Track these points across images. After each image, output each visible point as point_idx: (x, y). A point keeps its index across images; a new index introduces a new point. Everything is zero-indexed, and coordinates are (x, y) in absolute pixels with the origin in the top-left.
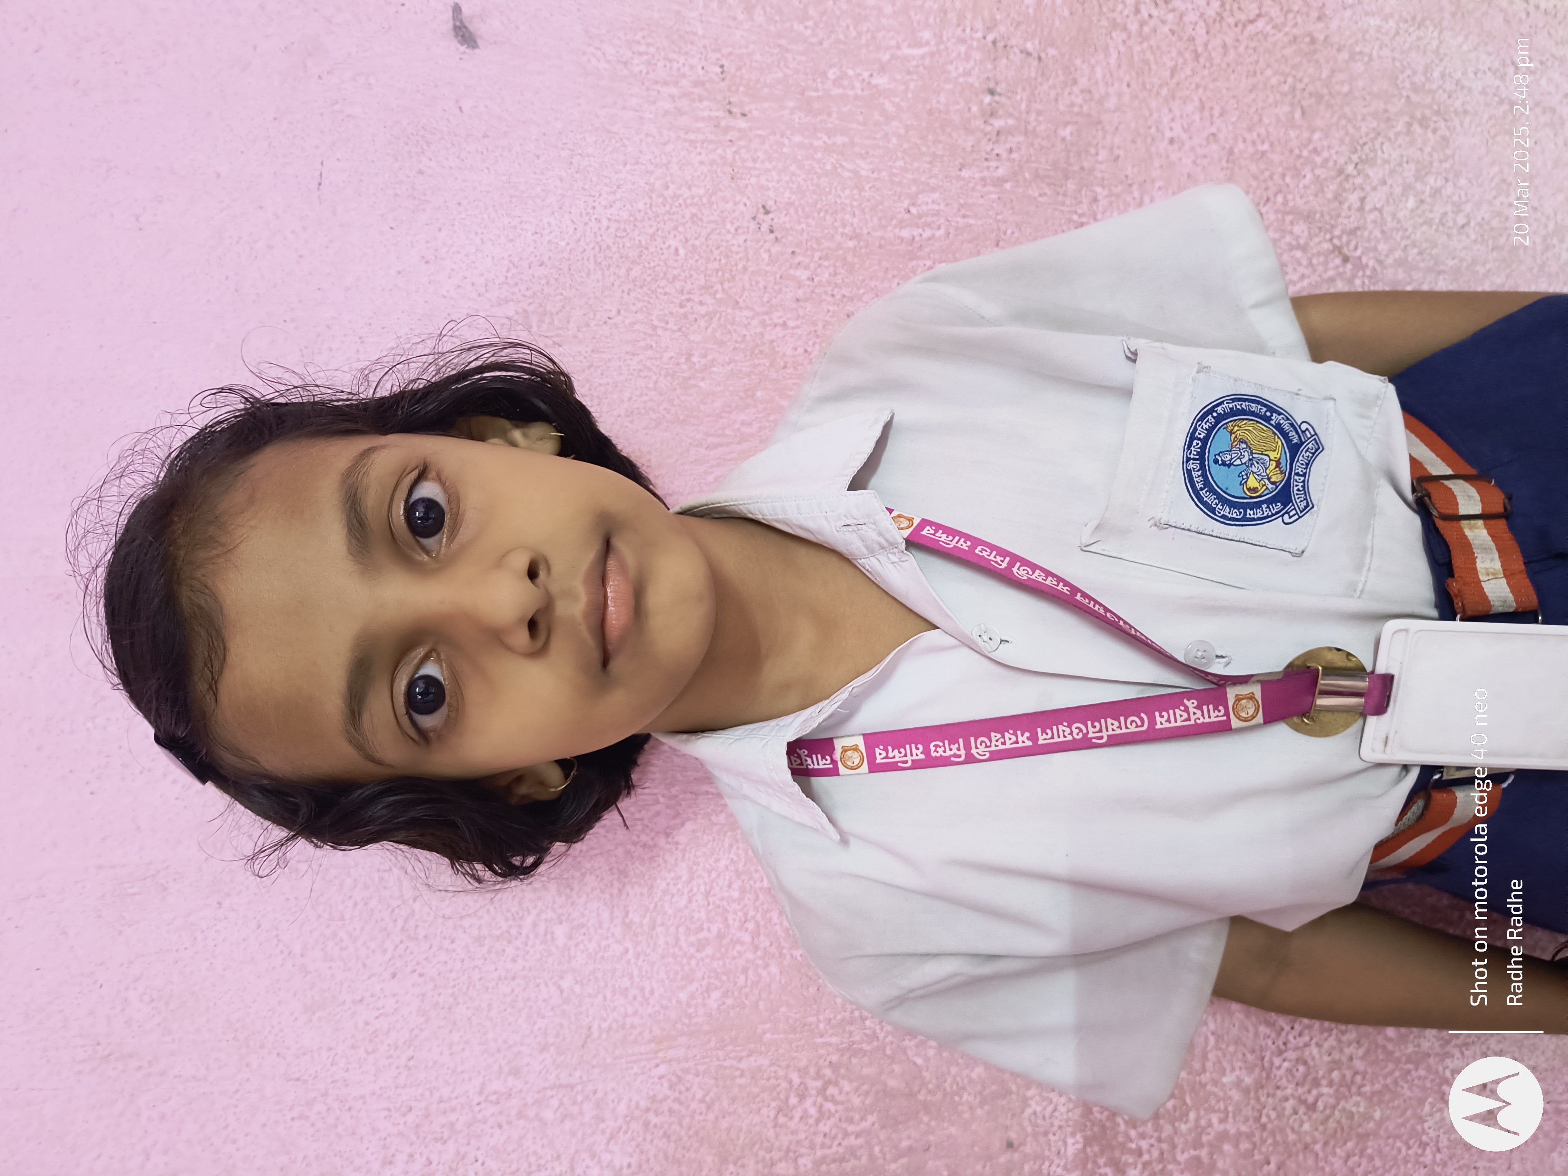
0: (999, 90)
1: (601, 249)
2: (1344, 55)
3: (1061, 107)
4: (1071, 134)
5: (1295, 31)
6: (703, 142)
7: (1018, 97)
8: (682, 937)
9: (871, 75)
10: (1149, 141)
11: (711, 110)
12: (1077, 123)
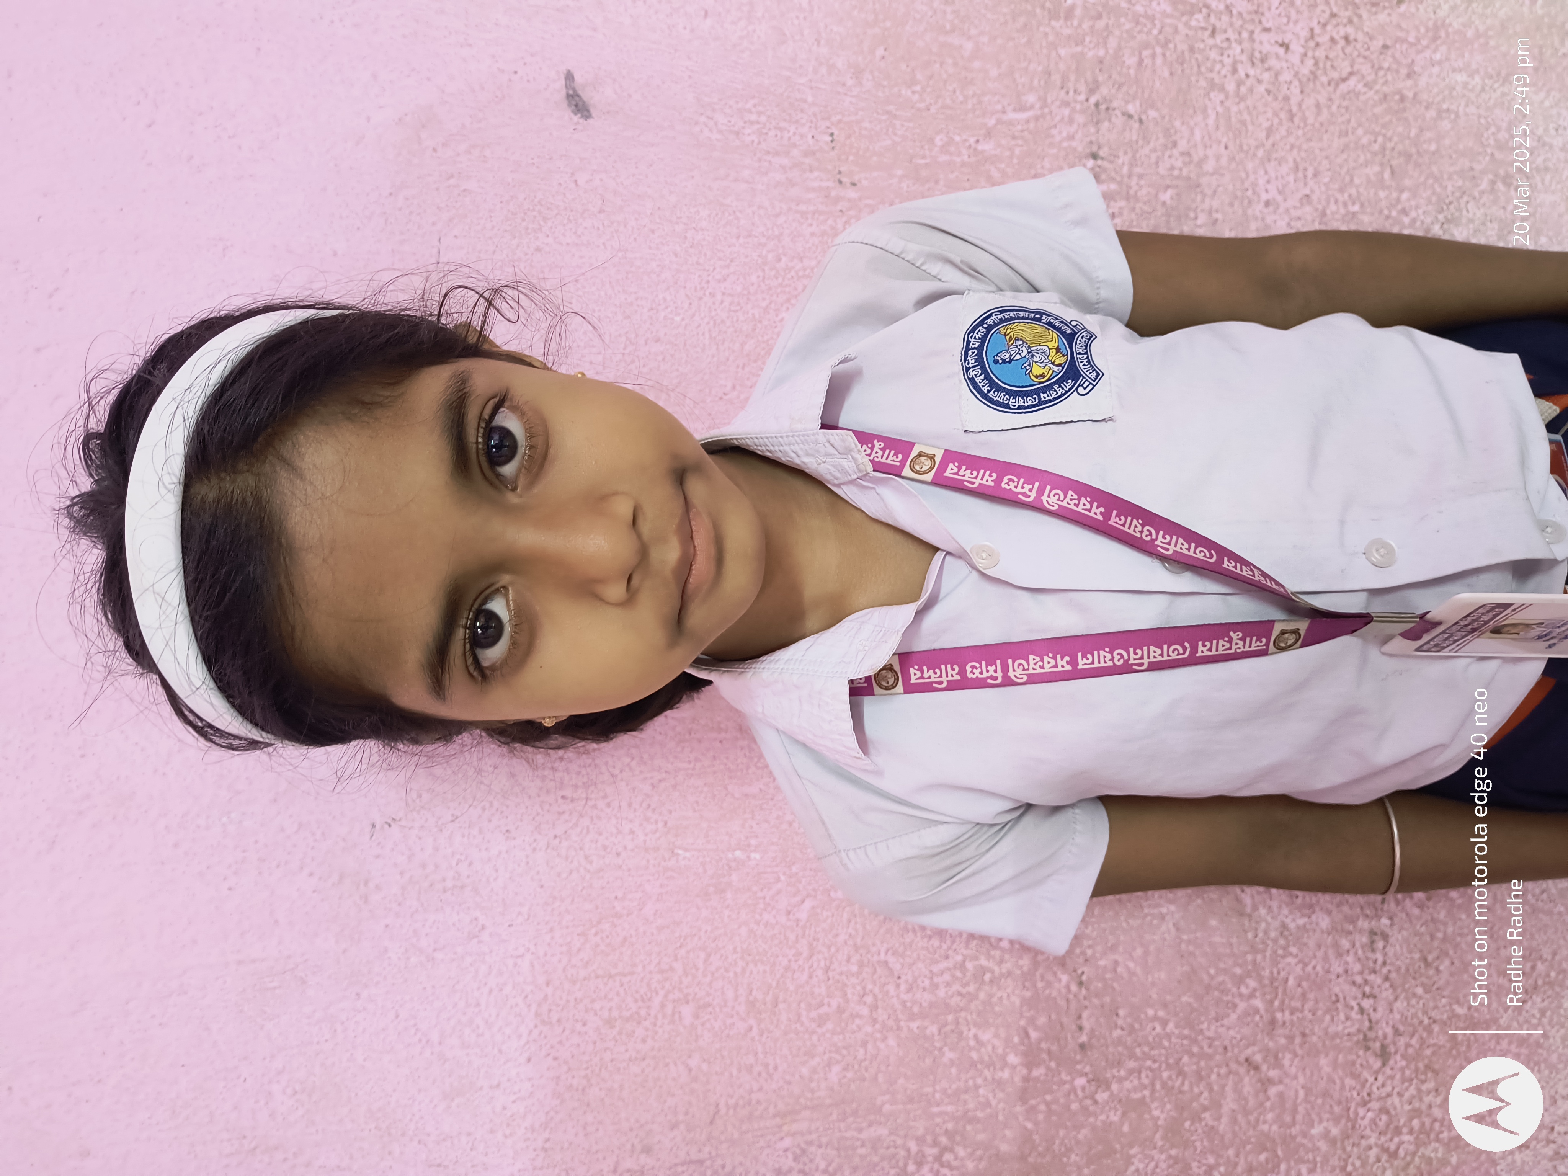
0: (1101, 153)
1: (715, 324)
2: (1432, 113)
3: (1162, 170)
4: (1172, 198)
5: (1385, 89)
6: (814, 213)
7: (1120, 161)
8: (804, 1013)
9: (978, 141)
10: (1246, 202)
11: (821, 180)
12: (1177, 187)
